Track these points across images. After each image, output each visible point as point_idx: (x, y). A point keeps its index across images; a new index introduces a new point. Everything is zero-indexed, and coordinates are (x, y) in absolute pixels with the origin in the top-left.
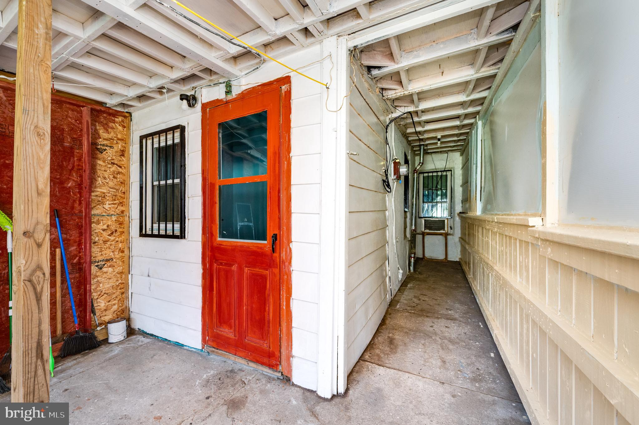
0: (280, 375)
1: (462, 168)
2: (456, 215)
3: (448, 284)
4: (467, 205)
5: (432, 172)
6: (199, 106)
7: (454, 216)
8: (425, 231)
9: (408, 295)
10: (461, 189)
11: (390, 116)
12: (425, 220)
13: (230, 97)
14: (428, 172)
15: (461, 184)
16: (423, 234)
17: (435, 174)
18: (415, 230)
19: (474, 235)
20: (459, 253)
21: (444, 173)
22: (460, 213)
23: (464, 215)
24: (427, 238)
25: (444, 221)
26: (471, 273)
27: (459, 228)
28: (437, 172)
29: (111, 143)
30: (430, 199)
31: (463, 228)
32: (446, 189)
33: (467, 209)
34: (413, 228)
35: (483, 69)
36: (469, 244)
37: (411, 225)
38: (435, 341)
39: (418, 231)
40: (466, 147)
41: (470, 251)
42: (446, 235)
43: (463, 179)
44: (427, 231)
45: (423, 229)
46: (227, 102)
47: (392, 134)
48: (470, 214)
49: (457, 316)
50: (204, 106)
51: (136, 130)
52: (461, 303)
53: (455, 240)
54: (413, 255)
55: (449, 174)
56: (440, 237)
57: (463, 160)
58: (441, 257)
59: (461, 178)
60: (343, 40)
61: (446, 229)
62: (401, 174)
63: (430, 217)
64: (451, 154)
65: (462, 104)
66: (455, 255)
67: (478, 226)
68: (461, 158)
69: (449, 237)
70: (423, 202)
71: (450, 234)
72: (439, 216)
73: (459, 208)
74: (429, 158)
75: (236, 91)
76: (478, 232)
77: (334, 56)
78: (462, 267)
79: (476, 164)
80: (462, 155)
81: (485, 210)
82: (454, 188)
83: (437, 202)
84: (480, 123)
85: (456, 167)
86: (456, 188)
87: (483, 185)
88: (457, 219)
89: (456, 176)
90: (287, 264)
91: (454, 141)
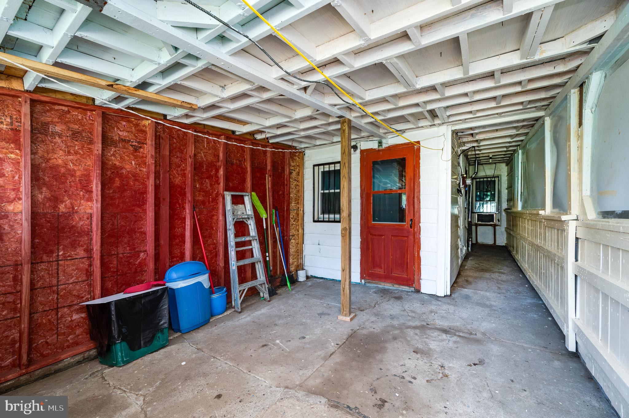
0: (414, 289)
1: (508, 175)
2: (503, 211)
3: (498, 258)
4: (512, 204)
5: (483, 178)
6: (358, 151)
7: (501, 211)
8: (478, 223)
9: (470, 263)
10: (506, 191)
11: (461, 149)
12: (478, 215)
13: (380, 148)
14: (480, 178)
15: (506, 187)
16: (476, 225)
17: (485, 179)
18: (471, 222)
19: (516, 225)
20: (505, 239)
21: (493, 179)
22: (506, 209)
23: (509, 211)
24: (479, 228)
25: (493, 215)
26: (515, 251)
27: (505, 220)
28: (487, 178)
29: (295, 169)
30: (481, 199)
31: (508, 221)
32: (495, 191)
33: (511, 206)
34: (470, 220)
35: (521, 130)
36: (513, 231)
37: (468, 218)
38: (493, 281)
39: (473, 223)
40: (511, 161)
41: (514, 235)
42: (495, 226)
43: (508, 183)
44: (480, 223)
45: (476, 221)
46: (379, 151)
47: (461, 159)
48: (514, 210)
49: (505, 272)
50: (362, 152)
51: (308, 160)
52: (507, 267)
53: (502, 230)
54: (470, 239)
55: (496, 179)
56: (490, 227)
57: (508, 169)
58: (491, 242)
59: (506, 182)
60: (450, 127)
61: (495, 221)
62: (467, 184)
63: (481, 212)
64: (498, 165)
65: (509, 142)
66: (502, 241)
67: (520, 217)
68: (506, 168)
69: (497, 227)
70: (476, 201)
71: (498, 225)
72: (489, 211)
73: (505, 205)
74: (481, 167)
75: (384, 146)
76: (519, 221)
77: (445, 135)
78: (507, 249)
79: (518, 177)
80: (507, 165)
81: (523, 207)
82: (501, 191)
83: (487, 201)
84: (520, 152)
85: (502, 174)
86: (502, 190)
87: (522, 191)
88: (504, 213)
89: (502, 181)
90: (418, 234)
91: (502, 158)
